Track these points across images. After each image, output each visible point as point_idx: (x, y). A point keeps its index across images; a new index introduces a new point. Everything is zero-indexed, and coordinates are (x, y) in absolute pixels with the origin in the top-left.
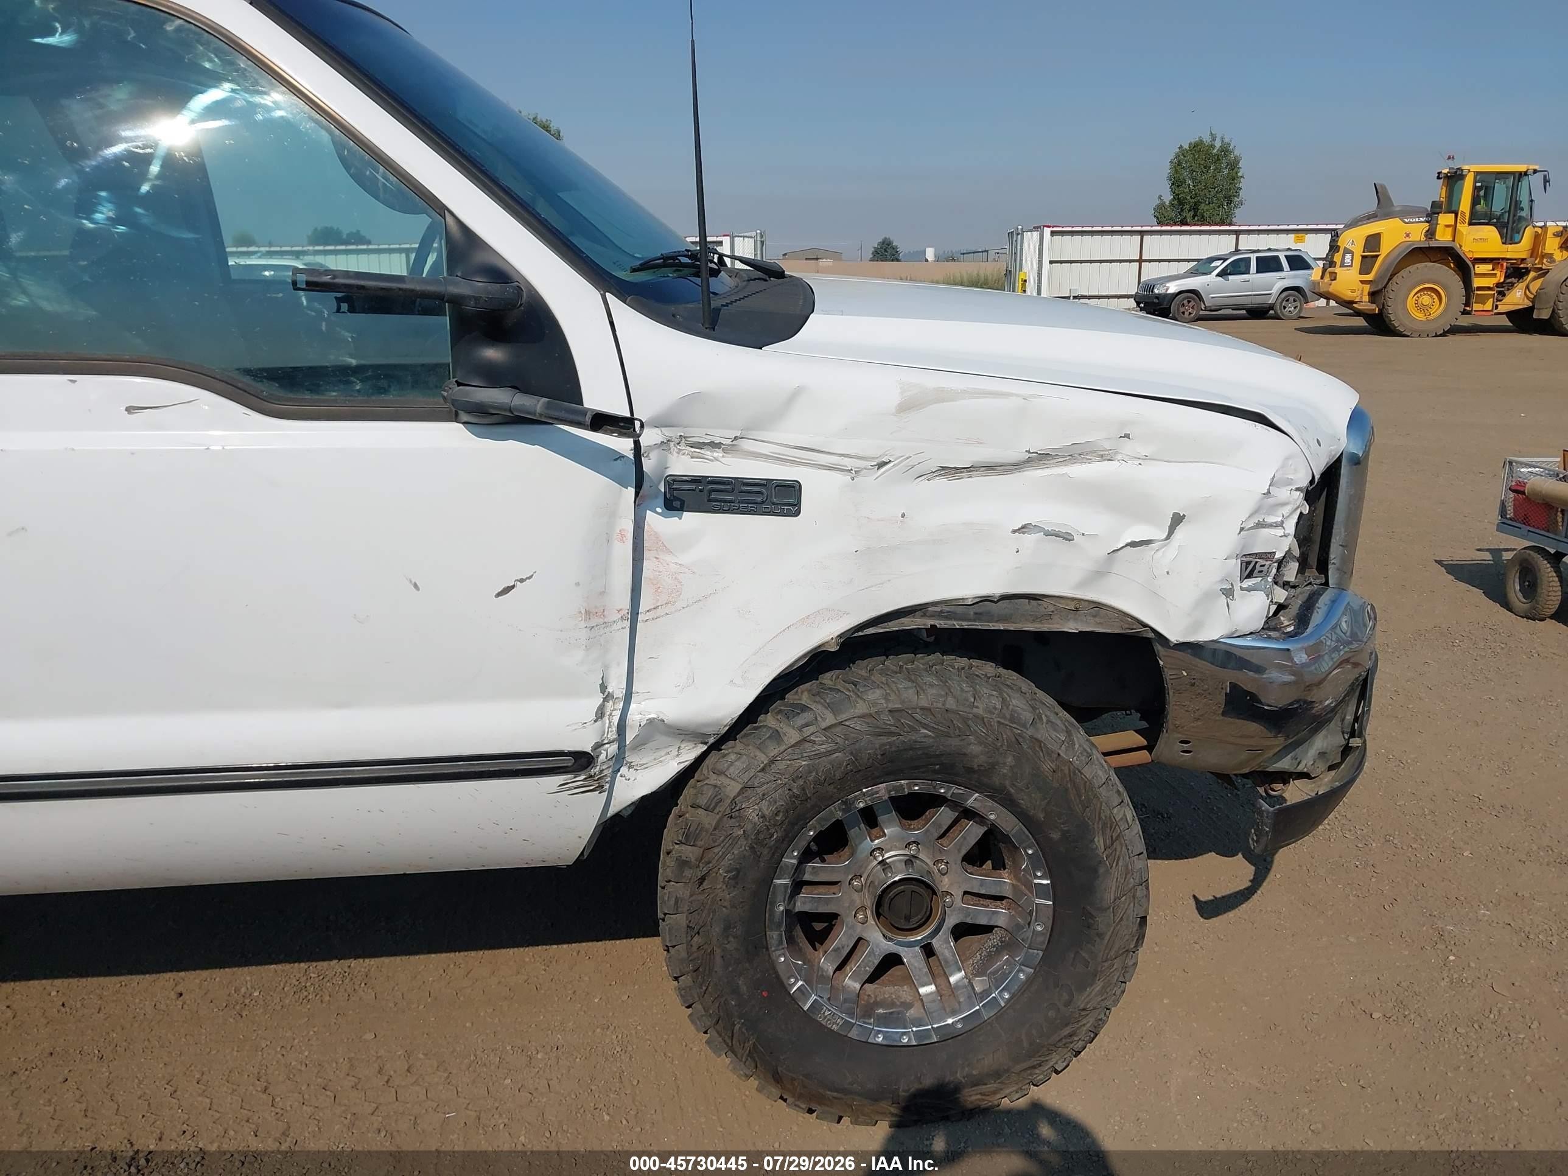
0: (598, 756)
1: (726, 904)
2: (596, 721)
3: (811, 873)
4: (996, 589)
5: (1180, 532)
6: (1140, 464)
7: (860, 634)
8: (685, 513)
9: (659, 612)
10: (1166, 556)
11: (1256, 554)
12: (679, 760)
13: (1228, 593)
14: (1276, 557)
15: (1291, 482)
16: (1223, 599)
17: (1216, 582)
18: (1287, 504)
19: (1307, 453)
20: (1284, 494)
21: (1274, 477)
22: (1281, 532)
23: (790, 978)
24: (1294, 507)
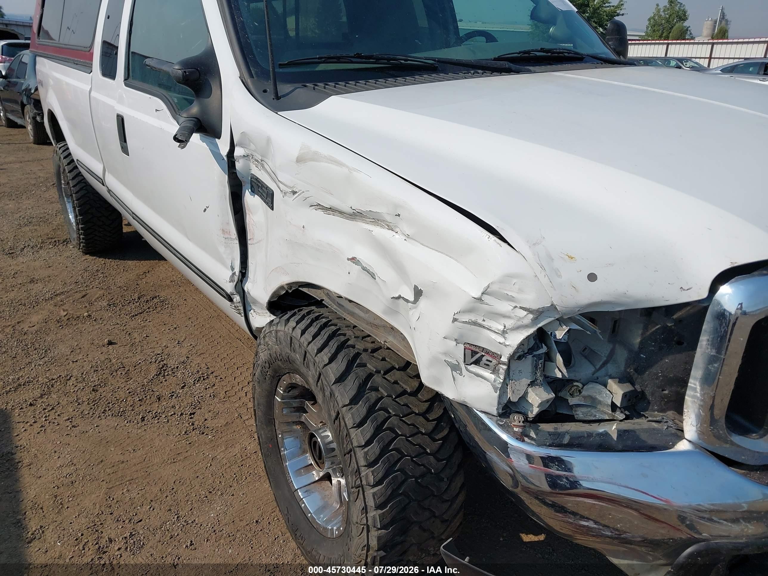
0: (233, 298)
2: (230, 282)
4: (343, 292)
5: (421, 303)
6: (405, 240)
7: (300, 289)
8: (256, 195)
9: (251, 242)
10: (414, 316)
11: (483, 348)
13: (455, 368)
14: (501, 359)
15: (511, 299)
16: (449, 369)
17: (440, 353)
18: (509, 317)
19: (545, 280)
20: (505, 307)
21: (488, 287)
22: (502, 340)
23: (282, 447)
24: (520, 323)
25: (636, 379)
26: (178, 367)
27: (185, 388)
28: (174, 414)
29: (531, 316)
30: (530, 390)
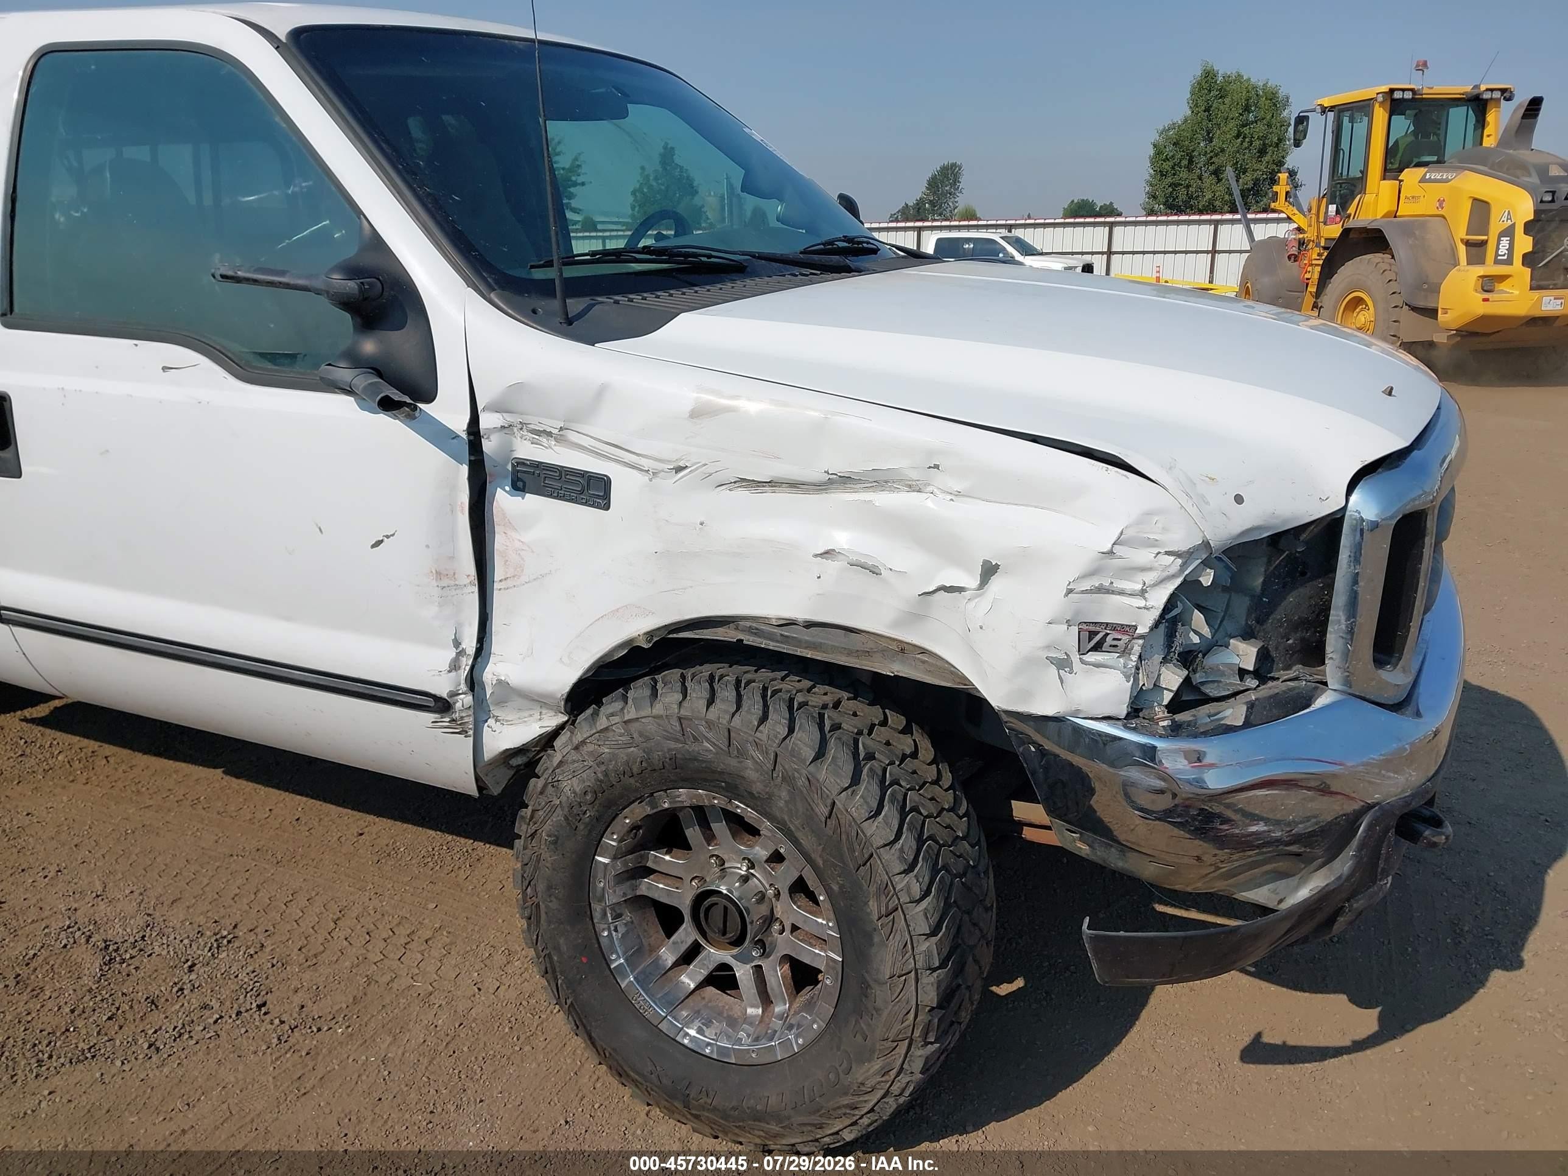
0: (455, 703)
1: (548, 865)
2: (450, 671)
3: (654, 862)
4: (801, 614)
5: (996, 583)
6: (952, 500)
7: (675, 636)
8: (527, 495)
9: (510, 583)
10: (978, 608)
11: (1107, 624)
12: (540, 724)
13: (1063, 664)
14: (1137, 632)
15: (1154, 543)
16: (1053, 669)
17: (1040, 648)
18: (1150, 569)
19: (1193, 511)
20: (1143, 556)
21: (1121, 533)
22: (1142, 603)
23: (612, 953)
24: (1166, 574)
25: (1258, 632)
26: (143, 937)
27: (195, 968)
28: (221, 1017)
29: (1179, 561)
30: (1163, 669)
